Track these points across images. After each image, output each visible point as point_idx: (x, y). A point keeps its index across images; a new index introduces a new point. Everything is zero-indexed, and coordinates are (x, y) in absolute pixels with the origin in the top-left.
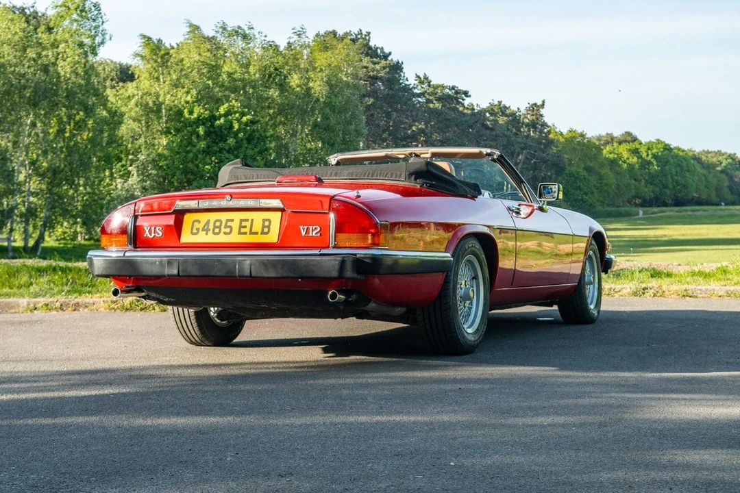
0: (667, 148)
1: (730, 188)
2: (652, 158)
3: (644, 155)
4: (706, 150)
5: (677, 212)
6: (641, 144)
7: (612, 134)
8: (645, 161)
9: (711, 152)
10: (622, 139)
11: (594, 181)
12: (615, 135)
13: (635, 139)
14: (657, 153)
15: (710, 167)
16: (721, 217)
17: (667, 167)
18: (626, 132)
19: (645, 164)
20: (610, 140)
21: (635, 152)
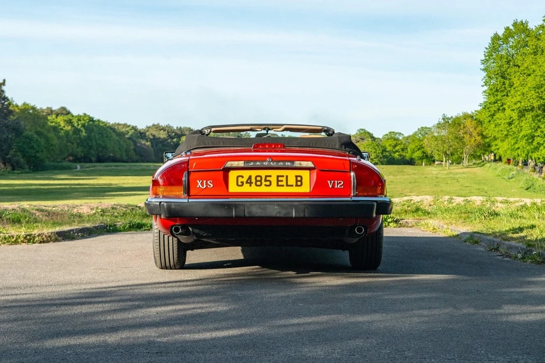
0: (91, 120)
1: (134, 150)
2: (81, 127)
3: (76, 125)
4: (117, 122)
5: (104, 166)
6: (73, 116)
7: (51, 108)
8: (77, 129)
9: (120, 125)
10: (59, 112)
11: (42, 141)
12: (54, 109)
13: (69, 113)
14: (85, 123)
15: (121, 135)
16: (136, 171)
17: (93, 134)
18: (62, 108)
19: (77, 131)
20: (51, 112)
21: (70, 122)
